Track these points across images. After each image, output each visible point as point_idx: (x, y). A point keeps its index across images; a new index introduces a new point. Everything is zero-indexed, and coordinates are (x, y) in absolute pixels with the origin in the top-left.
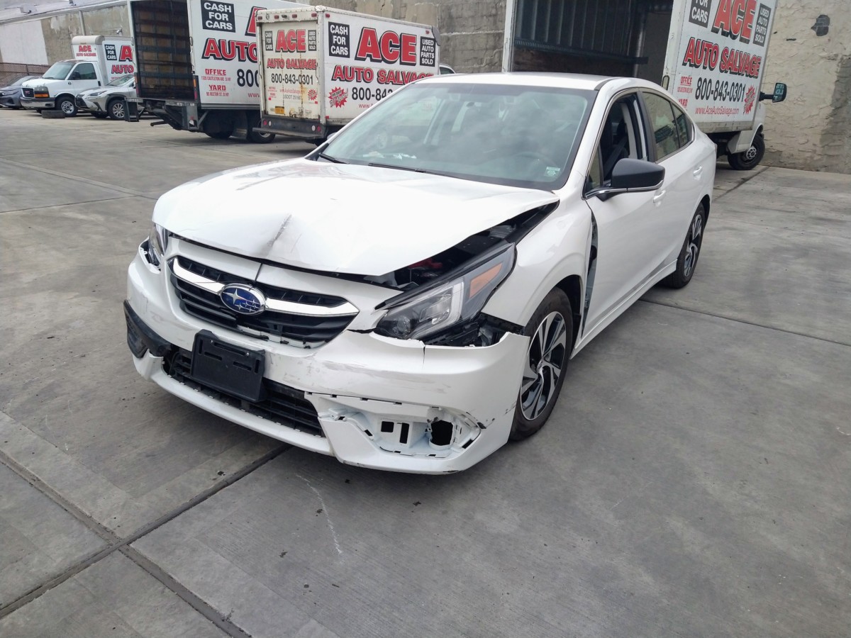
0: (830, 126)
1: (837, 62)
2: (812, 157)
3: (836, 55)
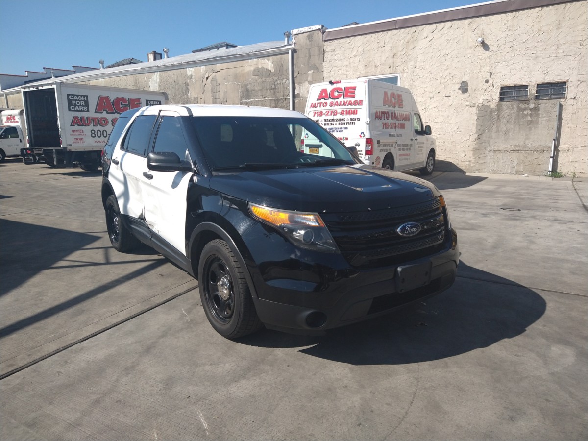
0: (477, 146)
1: (476, 108)
2: (469, 165)
3: (475, 104)
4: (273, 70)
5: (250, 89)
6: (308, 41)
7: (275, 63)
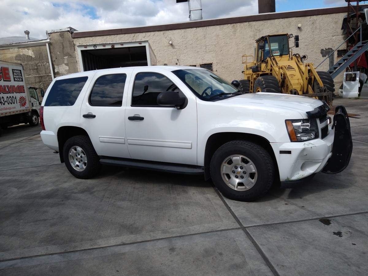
4: (34, 56)
6: (61, 38)
7: (35, 51)
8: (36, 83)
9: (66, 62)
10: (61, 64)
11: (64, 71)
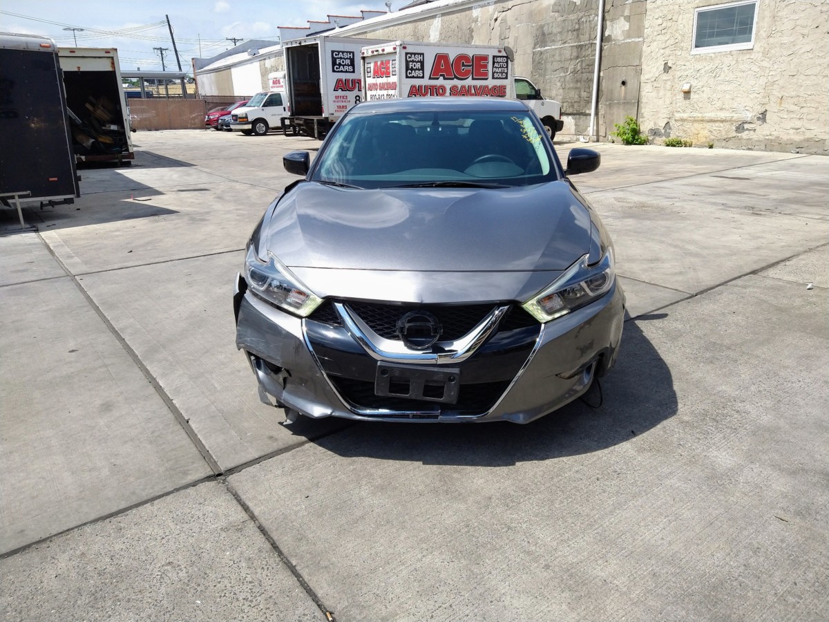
4: (578, 2)
5: (546, 32)
8: (571, 59)
9: (627, 13)
10: (618, 18)
11: (620, 32)
